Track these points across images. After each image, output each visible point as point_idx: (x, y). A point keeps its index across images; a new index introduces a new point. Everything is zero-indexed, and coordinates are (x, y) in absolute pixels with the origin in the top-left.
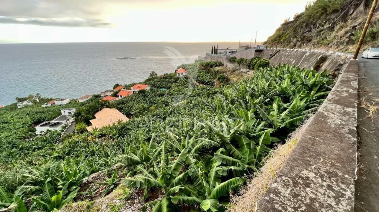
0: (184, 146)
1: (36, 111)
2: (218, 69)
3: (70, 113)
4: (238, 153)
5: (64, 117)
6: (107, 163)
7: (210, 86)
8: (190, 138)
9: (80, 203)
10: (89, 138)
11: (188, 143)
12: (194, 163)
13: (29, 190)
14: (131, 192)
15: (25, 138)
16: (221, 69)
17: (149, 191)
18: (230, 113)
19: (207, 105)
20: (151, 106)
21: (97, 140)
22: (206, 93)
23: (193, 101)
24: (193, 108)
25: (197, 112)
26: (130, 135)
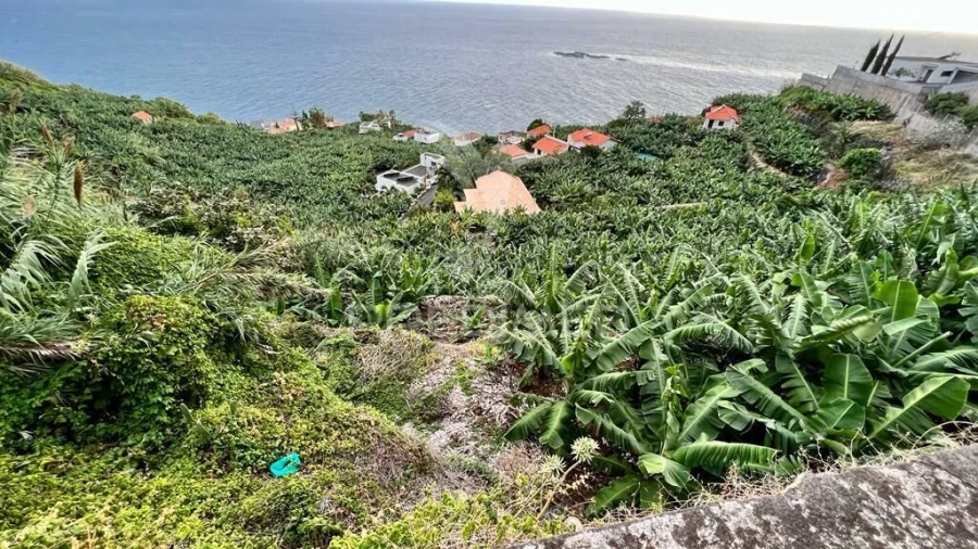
0: (649, 315)
1: (382, 144)
2: (864, 128)
3: (434, 164)
4: (810, 396)
5: (422, 170)
6: (473, 284)
7: (802, 180)
8: (674, 302)
9: (413, 334)
10: (455, 226)
11: (665, 311)
12: (660, 361)
13: (351, 278)
14: (500, 358)
15: (360, 191)
16: (874, 129)
17: (535, 374)
18: (840, 277)
19: (765, 235)
20: (600, 193)
21: (467, 234)
22: (777, 198)
23: (723, 212)
24: (715, 230)
25: (722, 243)
26: (532, 247)
